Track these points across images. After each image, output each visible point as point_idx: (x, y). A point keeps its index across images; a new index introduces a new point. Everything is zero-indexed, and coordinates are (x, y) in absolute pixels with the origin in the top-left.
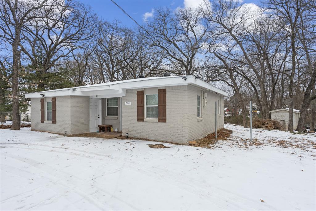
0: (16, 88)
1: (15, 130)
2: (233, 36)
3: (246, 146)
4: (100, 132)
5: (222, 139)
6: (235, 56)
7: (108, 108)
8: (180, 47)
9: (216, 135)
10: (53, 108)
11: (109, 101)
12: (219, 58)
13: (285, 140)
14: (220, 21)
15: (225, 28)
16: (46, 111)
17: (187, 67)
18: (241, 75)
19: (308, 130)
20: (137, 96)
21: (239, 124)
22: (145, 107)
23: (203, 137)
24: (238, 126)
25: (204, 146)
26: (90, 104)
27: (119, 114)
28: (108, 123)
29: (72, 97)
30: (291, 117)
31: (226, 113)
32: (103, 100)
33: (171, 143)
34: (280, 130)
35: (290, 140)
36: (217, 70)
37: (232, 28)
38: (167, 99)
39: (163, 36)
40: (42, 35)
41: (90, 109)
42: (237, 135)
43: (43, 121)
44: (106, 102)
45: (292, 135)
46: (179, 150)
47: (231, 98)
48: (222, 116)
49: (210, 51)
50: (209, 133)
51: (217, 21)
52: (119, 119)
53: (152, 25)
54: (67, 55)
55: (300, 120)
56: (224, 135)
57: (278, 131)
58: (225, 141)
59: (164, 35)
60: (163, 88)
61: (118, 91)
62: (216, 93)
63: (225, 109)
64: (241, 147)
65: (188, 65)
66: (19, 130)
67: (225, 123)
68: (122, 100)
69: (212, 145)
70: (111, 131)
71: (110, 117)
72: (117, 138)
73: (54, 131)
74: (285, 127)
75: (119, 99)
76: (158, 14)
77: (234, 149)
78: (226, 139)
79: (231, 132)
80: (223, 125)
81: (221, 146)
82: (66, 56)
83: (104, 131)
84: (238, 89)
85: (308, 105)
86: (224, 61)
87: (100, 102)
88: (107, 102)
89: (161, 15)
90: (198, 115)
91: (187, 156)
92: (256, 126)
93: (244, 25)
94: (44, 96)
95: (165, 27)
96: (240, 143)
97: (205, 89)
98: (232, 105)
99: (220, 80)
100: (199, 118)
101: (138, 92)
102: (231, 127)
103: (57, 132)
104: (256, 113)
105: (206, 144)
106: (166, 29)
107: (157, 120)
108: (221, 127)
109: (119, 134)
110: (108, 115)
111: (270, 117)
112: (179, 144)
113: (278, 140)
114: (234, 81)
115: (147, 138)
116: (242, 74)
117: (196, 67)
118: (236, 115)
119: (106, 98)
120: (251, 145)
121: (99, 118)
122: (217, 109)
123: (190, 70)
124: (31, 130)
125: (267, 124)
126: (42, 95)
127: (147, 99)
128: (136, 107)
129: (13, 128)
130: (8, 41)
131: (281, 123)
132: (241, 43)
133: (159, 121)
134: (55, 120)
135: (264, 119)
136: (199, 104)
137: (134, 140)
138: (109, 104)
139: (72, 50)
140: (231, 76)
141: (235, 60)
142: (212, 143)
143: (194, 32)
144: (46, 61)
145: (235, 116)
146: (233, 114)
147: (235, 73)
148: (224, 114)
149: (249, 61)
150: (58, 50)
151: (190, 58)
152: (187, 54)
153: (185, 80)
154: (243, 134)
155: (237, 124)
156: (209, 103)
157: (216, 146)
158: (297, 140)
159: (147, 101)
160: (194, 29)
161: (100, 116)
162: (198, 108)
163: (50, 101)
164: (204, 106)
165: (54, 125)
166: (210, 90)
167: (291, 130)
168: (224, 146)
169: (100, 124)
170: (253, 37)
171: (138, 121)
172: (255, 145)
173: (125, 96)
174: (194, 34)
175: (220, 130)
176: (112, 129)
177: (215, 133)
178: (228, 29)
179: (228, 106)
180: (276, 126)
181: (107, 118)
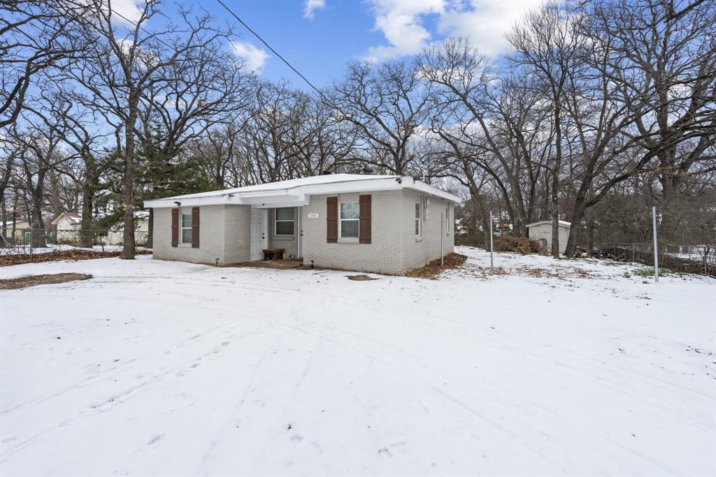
0: (130, 192)
1: (127, 259)
2: (469, 105)
3: (484, 276)
4: (265, 260)
5: (452, 268)
6: (472, 138)
7: (277, 222)
8: (385, 124)
9: (443, 263)
10: (193, 223)
11: (280, 211)
12: (447, 140)
13: (543, 268)
14: (448, 83)
15: (457, 92)
16: (181, 229)
17: (395, 155)
18: (482, 166)
19: (585, 254)
20: (326, 205)
21: (479, 247)
22: (340, 220)
23: (423, 265)
24: (477, 249)
25: (426, 277)
26: (252, 216)
27: (295, 232)
28: (278, 246)
29: (227, 206)
30: (555, 234)
31: (459, 228)
32: (270, 210)
33: (379, 273)
34: (540, 254)
35: (549, 268)
36: (444, 159)
37: (467, 93)
38: (372, 209)
39: (359, 107)
40: (164, 104)
41: (252, 225)
42: (474, 263)
43: (175, 243)
44: (274, 213)
45: (555, 262)
46: (391, 282)
47: (467, 203)
48: (452, 233)
49: (432, 129)
50: (432, 259)
51: (443, 81)
52: (295, 240)
53: (341, 88)
54: (200, 133)
55: (570, 238)
56: (454, 261)
57: (536, 256)
58: (455, 271)
59: (361, 105)
60: (367, 194)
61: (298, 197)
62: (443, 199)
63: (458, 222)
64: (477, 277)
65: (398, 151)
66: (133, 259)
67: (456, 244)
68: (301, 211)
69: (436, 276)
70: (282, 258)
71: (282, 237)
72: (297, 268)
73: (196, 259)
74: (546, 250)
75: (295, 209)
76: (352, 71)
77: (467, 279)
78: (456, 268)
79: (465, 258)
80: (453, 248)
81: (449, 276)
82: (197, 136)
83: (271, 259)
84: (477, 190)
85: (582, 214)
86: (455, 146)
87: (266, 214)
88: (277, 213)
89: (356, 73)
90: (417, 233)
91: (403, 288)
92: (505, 249)
93: (486, 88)
94: (179, 204)
95: (362, 93)
96: (476, 273)
97: (427, 193)
98: (468, 215)
99: (448, 175)
100: (418, 237)
101: (328, 198)
102: (465, 251)
103: (200, 261)
104: (508, 228)
105: (428, 274)
106: (364, 95)
107: (356, 240)
108: (450, 251)
109: (298, 263)
110: (278, 233)
111: (527, 235)
112: (390, 275)
113: (532, 268)
114: (470, 177)
115: (343, 268)
116: (485, 166)
117: (411, 153)
118: (475, 232)
119: (274, 208)
120: (492, 275)
121: (263, 238)
122: (445, 224)
123: (401, 159)
124: (154, 258)
125: (521, 245)
126: (177, 203)
127: (342, 210)
128: (326, 221)
129: (125, 257)
130: (99, 110)
131: (541, 243)
132: (482, 117)
133: (360, 242)
134: (196, 243)
135: (517, 238)
136: (417, 216)
137: (323, 271)
138: (279, 217)
139: (208, 126)
140: (466, 170)
141: (472, 144)
142: (436, 272)
143: (408, 100)
144: (168, 145)
145: (473, 233)
146: (470, 230)
147: (473, 164)
148: (456, 229)
149: (493, 145)
150: (188, 126)
151: (401, 141)
152: (396, 135)
153: (400, 182)
154: (483, 261)
155: (476, 246)
156: (433, 214)
157: (442, 276)
158: (559, 268)
159: (342, 213)
160: (408, 94)
161: (266, 236)
162: (417, 221)
163: (189, 213)
164: (424, 219)
165: (196, 249)
166: (433, 195)
167: (555, 254)
168: (454, 277)
169: (266, 247)
170: (499, 106)
171: (328, 242)
172: (497, 274)
173: (308, 204)
174: (409, 103)
175: (449, 255)
176: (284, 256)
177: (441, 259)
178: (461, 95)
179: (463, 217)
180: (534, 248)
181: (276, 238)
